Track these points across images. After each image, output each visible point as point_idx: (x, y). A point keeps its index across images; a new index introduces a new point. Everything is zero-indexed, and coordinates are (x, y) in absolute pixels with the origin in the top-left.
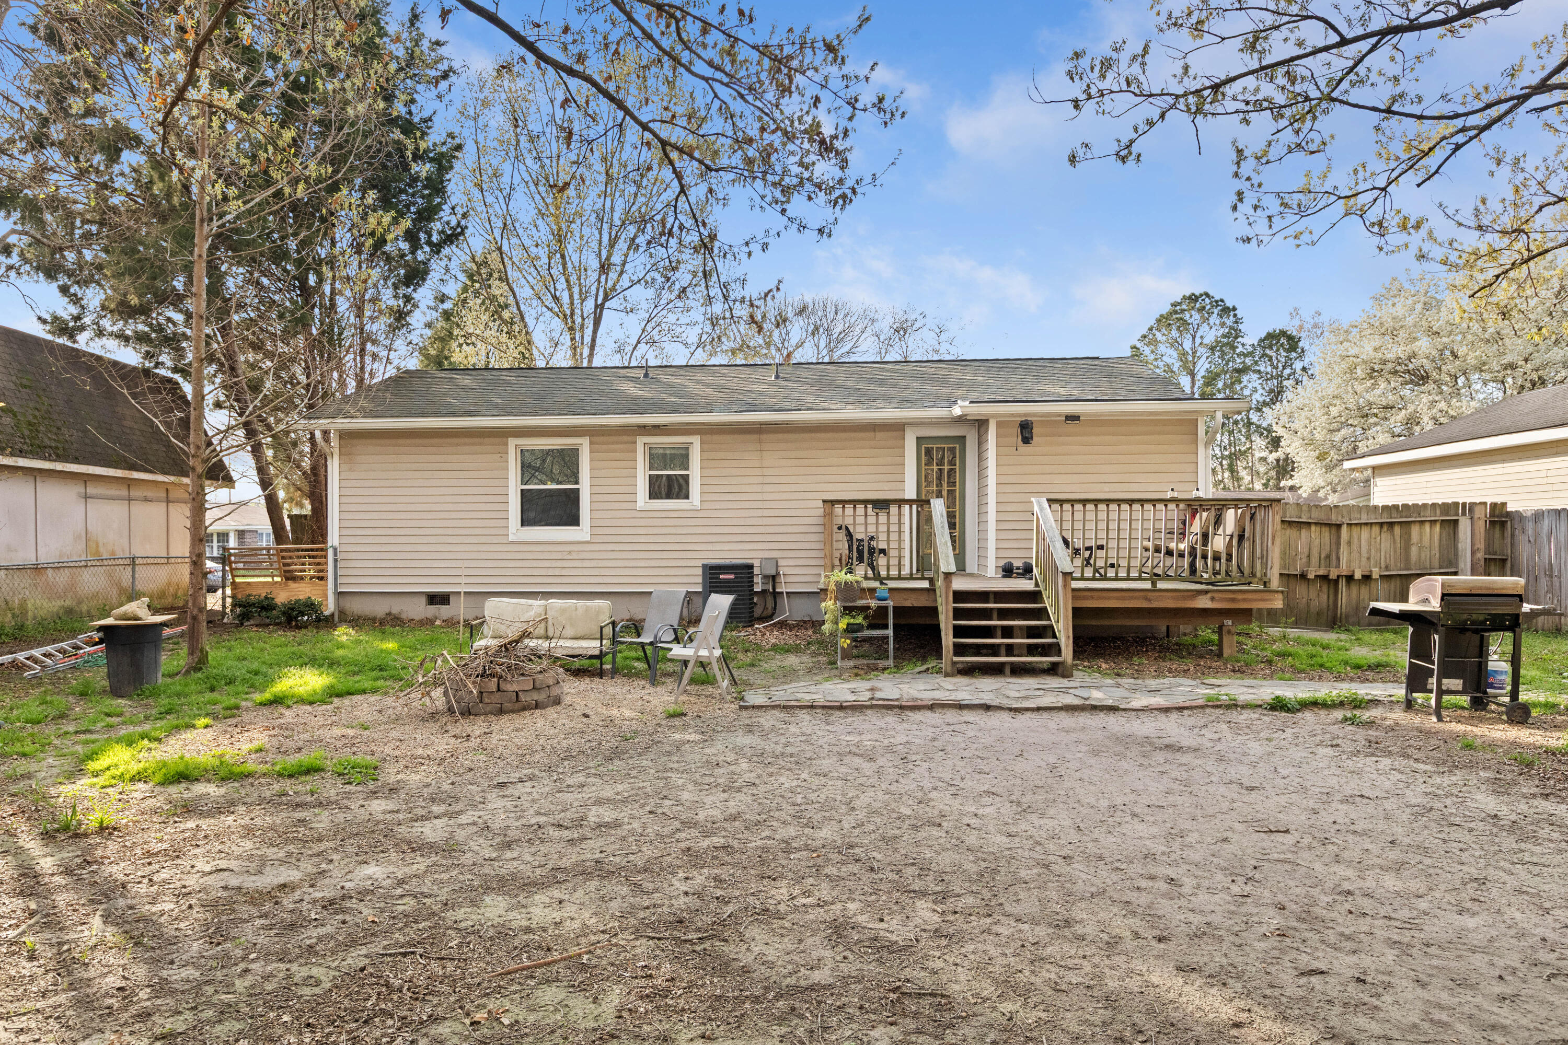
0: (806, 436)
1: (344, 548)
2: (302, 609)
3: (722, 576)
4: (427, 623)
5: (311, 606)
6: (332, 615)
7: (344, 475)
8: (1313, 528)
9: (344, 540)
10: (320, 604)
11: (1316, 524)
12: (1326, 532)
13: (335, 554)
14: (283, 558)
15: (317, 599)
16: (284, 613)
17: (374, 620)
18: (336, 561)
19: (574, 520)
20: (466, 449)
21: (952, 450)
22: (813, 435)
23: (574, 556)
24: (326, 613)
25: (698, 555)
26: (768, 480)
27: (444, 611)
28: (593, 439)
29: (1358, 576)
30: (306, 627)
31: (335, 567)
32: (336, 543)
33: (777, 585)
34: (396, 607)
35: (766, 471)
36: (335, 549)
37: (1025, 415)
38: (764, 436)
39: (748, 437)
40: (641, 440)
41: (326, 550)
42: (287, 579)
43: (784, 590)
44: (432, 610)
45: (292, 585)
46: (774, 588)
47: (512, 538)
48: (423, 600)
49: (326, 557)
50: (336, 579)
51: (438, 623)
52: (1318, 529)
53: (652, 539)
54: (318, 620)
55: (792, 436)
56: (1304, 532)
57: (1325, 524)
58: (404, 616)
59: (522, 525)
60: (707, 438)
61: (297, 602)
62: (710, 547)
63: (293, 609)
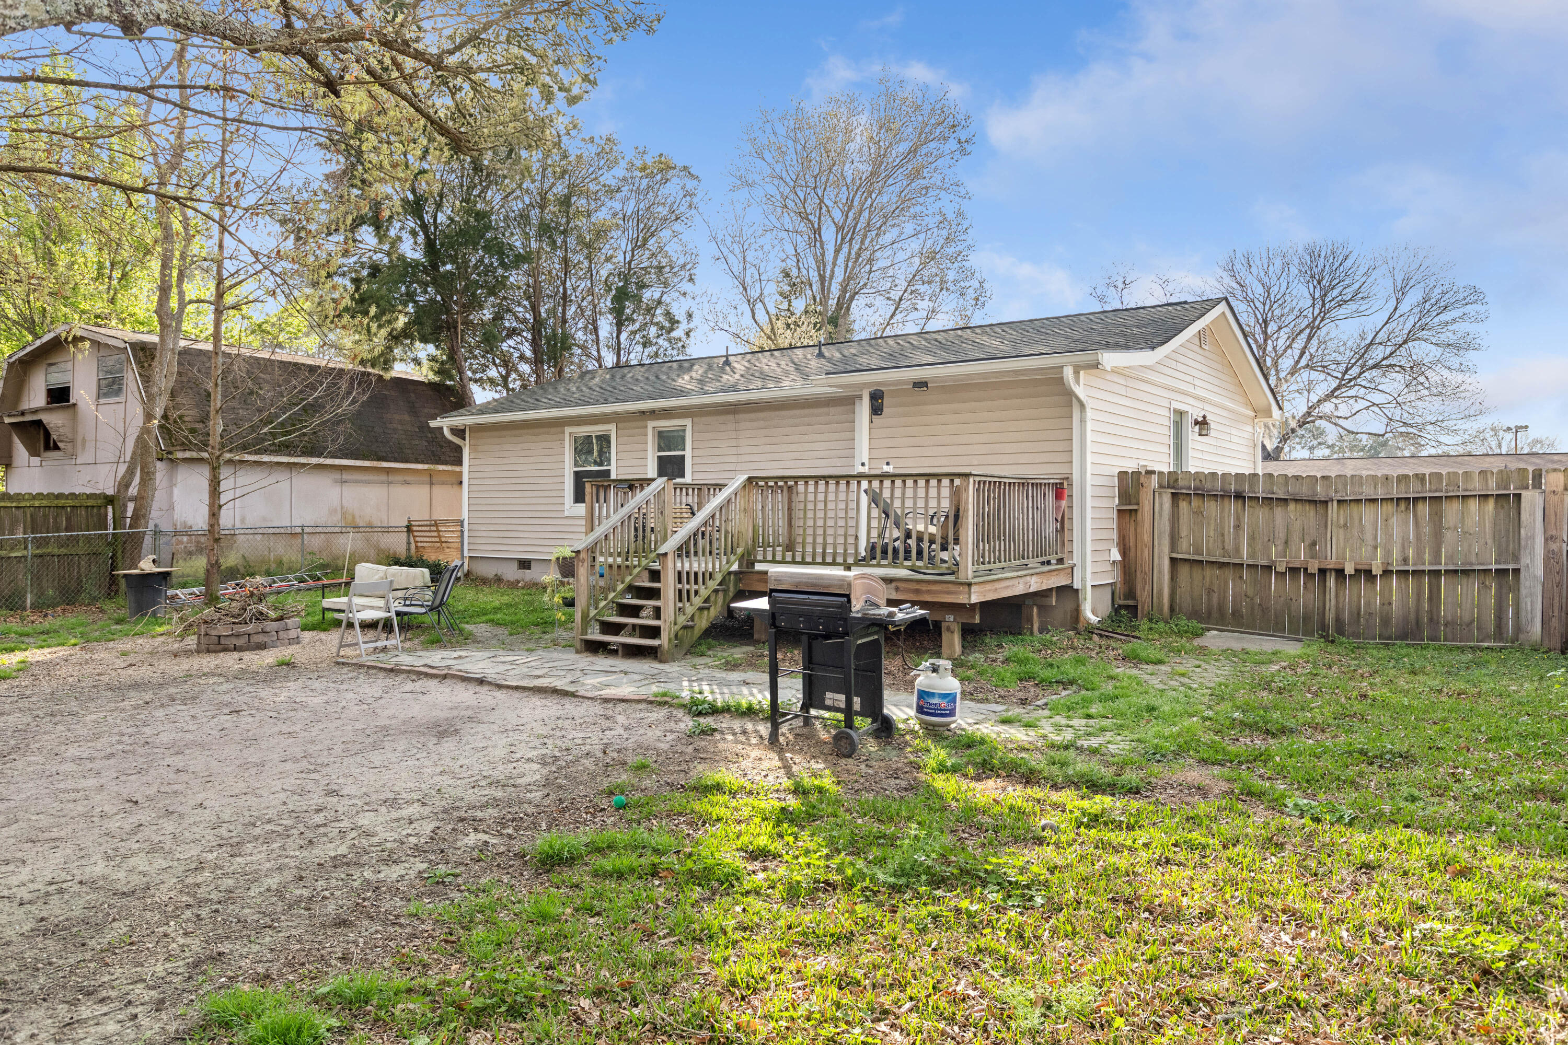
0: (772, 414)
1: (471, 521)
7: (472, 462)
8: (1292, 506)
9: (471, 514)
11: (1296, 500)
12: (1310, 511)
20: (541, 437)
22: (777, 413)
26: (742, 458)
28: (619, 424)
29: (1349, 570)
34: (500, 570)
35: (743, 450)
37: (879, 383)
38: (739, 416)
39: (727, 417)
40: (651, 424)
44: (521, 574)
45: (446, 549)
47: (566, 514)
48: (516, 564)
52: (1299, 506)
55: (761, 415)
56: (1279, 511)
57: (1310, 501)
58: (504, 578)
60: (697, 420)
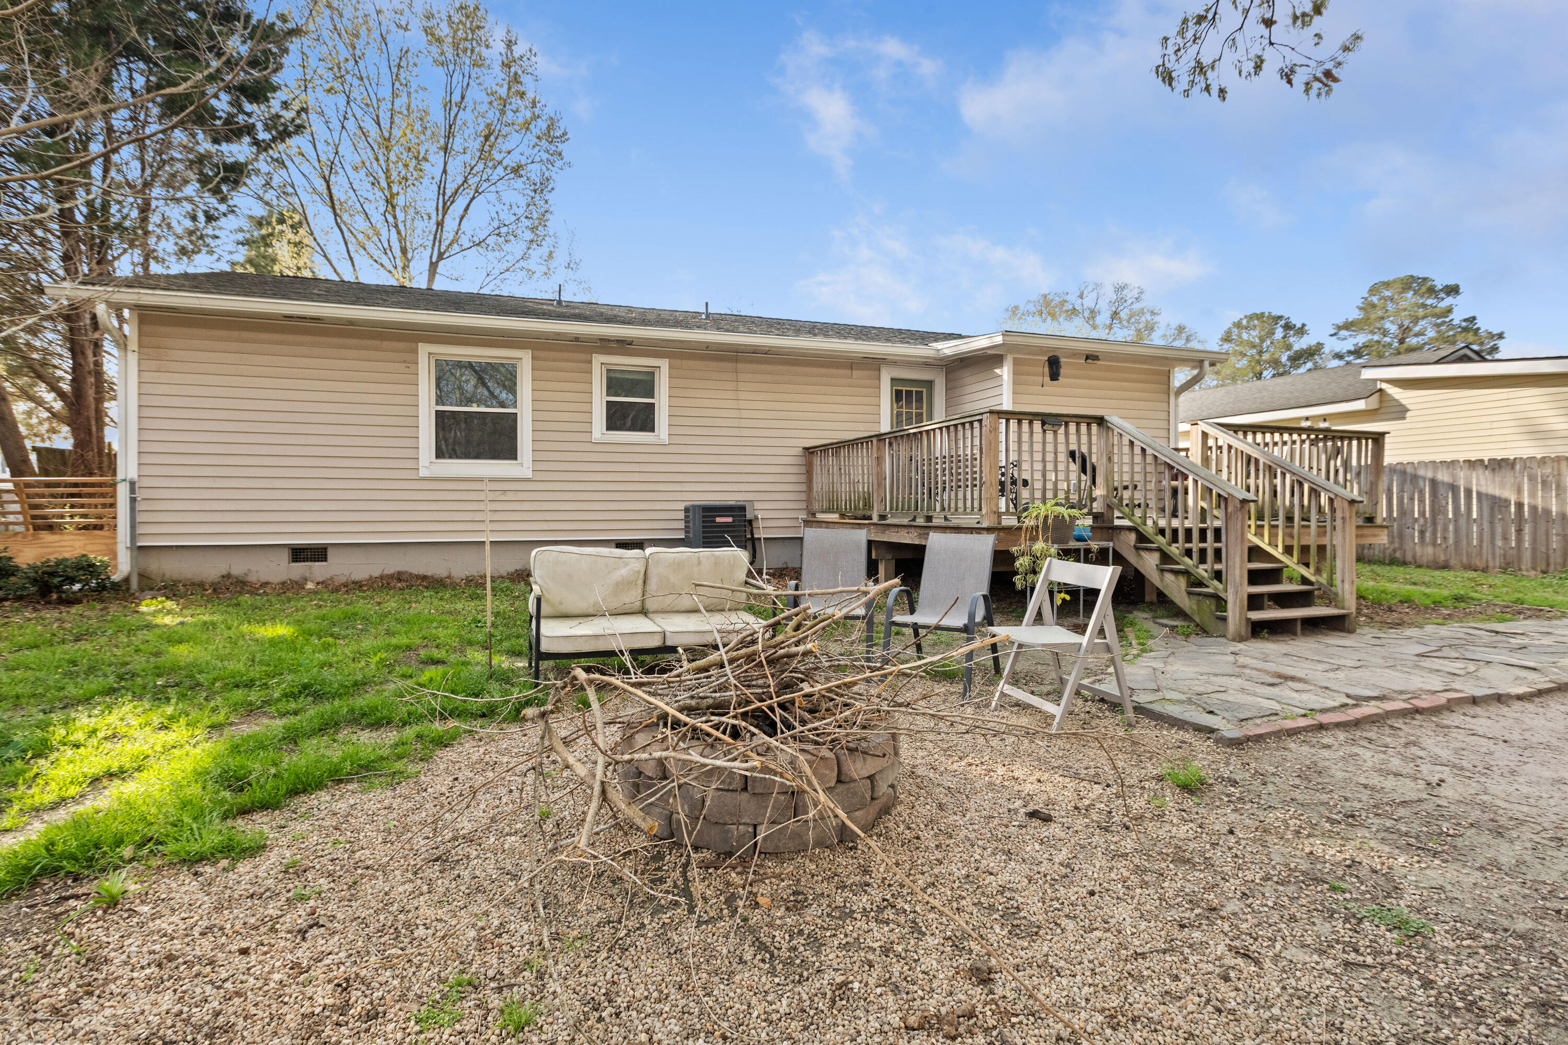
1: (146, 482)
2: (71, 573)
3: (718, 520)
4: (291, 588)
5: (86, 568)
6: (127, 580)
7: (147, 377)
9: (147, 471)
10: (105, 566)
13: (132, 491)
14: (28, 496)
15: (97, 558)
16: (34, 581)
17: (201, 585)
18: (133, 500)
19: (510, 453)
20: (352, 353)
21: (919, 394)
23: (510, 496)
24: (116, 577)
25: (679, 496)
26: (745, 414)
27: (318, 570)
28: (537, 353)
30: (78, 601)
31: (133, 509)
32: (133, 474)
33: (755, 531)
34: (238, 567)
35: (742, 405)
36: (132, 484)
38: (740, 366)
39: (723, 364)
40: (598, 360)
41: (114, 485)
42: (37, 528)
43: (763, 536)
44: (299, 569)
45: (47, 537)
46: (752, 534)
47: (423, 473)
48: (285, 555)
49: (114, 496)
50: (133, 527)
51: (310, 586)
53: (610, 477)
54: (102, 588)
58: (252, 578)
59: (437, 457)
60: (678, 362)
61: (59, 563)
62: (678, 487)
63: (52, 574)
